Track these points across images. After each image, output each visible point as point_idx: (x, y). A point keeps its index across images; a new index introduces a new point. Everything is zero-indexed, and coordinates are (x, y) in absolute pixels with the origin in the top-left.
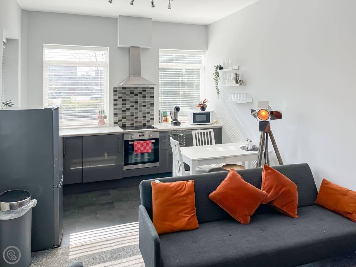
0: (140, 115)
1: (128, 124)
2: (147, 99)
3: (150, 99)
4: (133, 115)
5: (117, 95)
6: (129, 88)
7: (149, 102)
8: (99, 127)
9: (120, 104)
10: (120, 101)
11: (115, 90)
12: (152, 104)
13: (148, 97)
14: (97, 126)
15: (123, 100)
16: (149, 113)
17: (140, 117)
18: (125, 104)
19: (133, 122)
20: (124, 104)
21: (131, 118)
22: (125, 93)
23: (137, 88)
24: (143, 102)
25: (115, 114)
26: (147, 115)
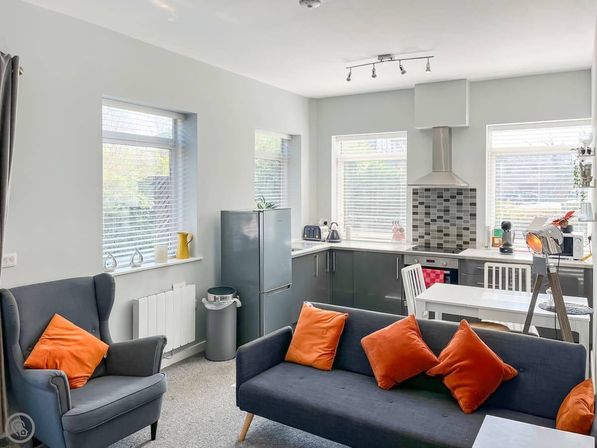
0: (453, 231)
1: (434, 243)
2: (464, 207)
3: (469, 208)
4: (441, 231)
5: (417, 200)
6: (435, 189)
7: (467, 211)
8: (393, 243)
9: (421, 213)
10: (421, 209)
11: (415, 193)
12: (473, 215)
13: (466, 204)
14: (390, 241)
15: (426, 207)
16: (467, 229)
17: (453, 235)
18: (429, 214)
19: (441, 241)
20: (427, 214)
21: (437, 234)
22: (429, 197)
23: (447, 190)
24: (458, 211)
25: (415, 227)
26: (464, 232)
